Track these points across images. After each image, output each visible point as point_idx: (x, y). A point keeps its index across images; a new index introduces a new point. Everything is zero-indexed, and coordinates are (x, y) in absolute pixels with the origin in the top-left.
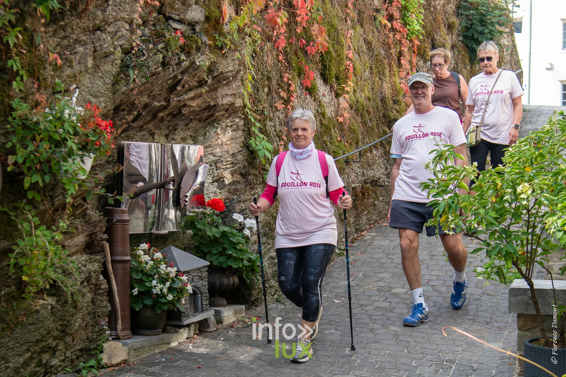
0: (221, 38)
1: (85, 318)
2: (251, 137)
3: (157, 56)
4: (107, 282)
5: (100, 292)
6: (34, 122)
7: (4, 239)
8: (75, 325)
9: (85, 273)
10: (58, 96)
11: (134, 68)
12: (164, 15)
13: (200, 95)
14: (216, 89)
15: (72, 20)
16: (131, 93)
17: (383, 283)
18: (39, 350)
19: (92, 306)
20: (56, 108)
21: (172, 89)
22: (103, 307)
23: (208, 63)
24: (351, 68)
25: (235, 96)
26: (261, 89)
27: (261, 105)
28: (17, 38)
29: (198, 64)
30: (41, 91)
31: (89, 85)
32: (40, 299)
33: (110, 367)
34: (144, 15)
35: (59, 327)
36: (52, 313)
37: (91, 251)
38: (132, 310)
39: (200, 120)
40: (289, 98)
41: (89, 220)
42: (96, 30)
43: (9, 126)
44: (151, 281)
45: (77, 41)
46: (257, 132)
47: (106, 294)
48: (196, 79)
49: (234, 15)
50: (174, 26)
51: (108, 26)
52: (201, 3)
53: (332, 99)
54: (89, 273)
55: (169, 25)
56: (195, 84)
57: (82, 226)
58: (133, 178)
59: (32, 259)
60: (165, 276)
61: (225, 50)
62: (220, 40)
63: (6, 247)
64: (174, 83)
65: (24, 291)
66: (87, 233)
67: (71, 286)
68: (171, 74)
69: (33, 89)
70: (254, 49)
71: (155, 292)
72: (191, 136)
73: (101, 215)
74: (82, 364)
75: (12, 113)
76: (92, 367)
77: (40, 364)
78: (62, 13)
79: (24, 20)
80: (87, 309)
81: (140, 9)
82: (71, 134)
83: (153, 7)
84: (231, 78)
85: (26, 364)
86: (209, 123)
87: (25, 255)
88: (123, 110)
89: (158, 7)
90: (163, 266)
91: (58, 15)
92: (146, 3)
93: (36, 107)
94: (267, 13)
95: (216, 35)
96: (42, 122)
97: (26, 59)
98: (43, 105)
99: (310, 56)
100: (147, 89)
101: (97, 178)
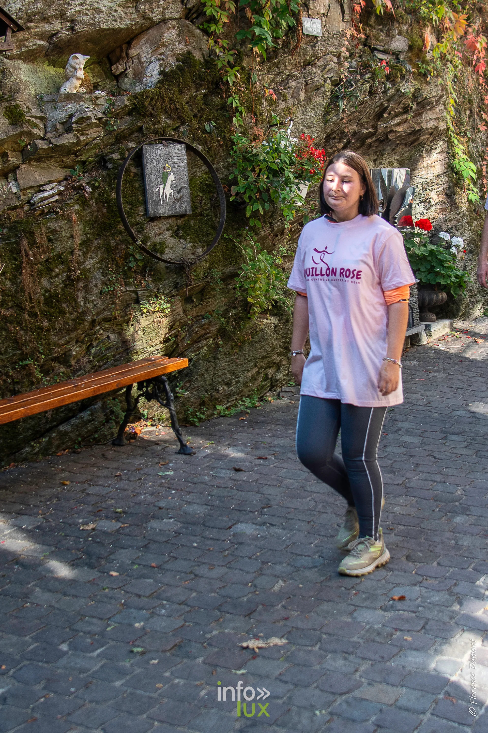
0: (424, 65)
2: (455, 158)
3: (364, 86)
6: (254, 155)
7: (231, 264)
10: (274, 129)
11: (343, 98)
12: (370, 47)
13: (406, 121)
14: (420, 114)
15: (285, 57)
16: (341, 122)
18: (265, 365)
20: (273, 140)
21: (379, 116)
23: (412, 90)
25: (438, 120)
26: (463, 112)
27: (464, 127)
28: (236, 77)
29: (403, 91)
30: (260, 126)
31: (302, 117)
32: (264, 318)
34: (351, 48)
35: (282, 344)
36: (275, 331)
39: (406, 145)
42: (306, 65)
43: (231, 160)
45: (290, 77)
46: (460, 152)
48: (401, 105)
49: (435, 42)
50: (379, 57)
51: (318, 60)
52: (404, 34)
55: (374, 56)
56: (400, 110)
59: (256, 282)
61: (429, 77)
62: (423, 68)
63: (232, 271)
64: (381, 110)
65: (249, 311)
67: (292, 306)
68: (378, 102)
69: (251, 124)
70: (455, 74)
72: (397, 160)
75: (234, 147)
77: (266, 378)
78: (276, 51)
79: (242, 60)
81: (347, 43)
82: (287, 164)
83: (359, 40)
84: (435, 103)
85: (254, 378)
86: (414, 147)
87: (248, 278)
88: (334, 138)
89: (363, 40)
91: (272, 53)
92: (352, 36)
93: (255, 140)
94: (467, 39)
95: (419, 63)
96: (261, 154)
97: (244, 96)
98: (261, 138)
100: (356, 118)
101: (312, 204)
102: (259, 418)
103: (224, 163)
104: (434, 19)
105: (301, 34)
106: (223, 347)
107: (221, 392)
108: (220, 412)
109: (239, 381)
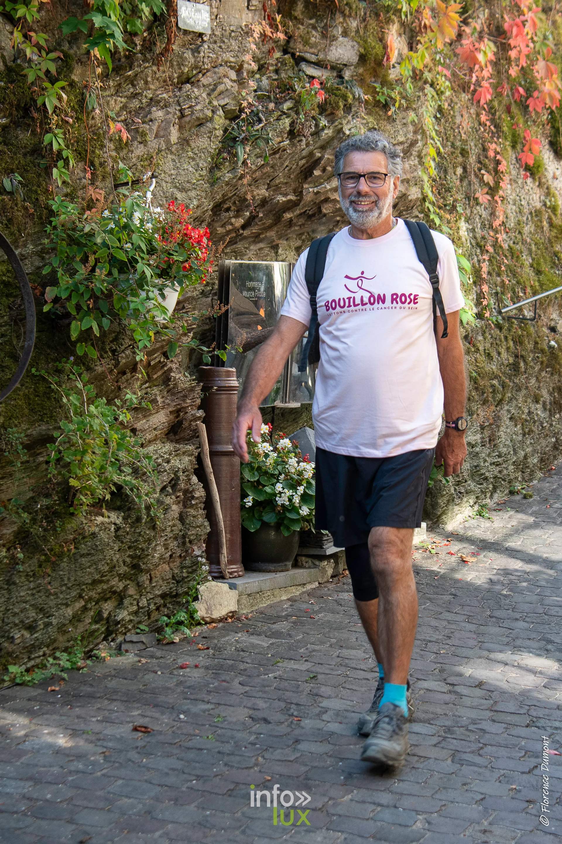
0: (385, 89)
1: (169, 544)
3: (280, 122)
4: (203, 487)
5: (193, 502)
6: (86, 234)
7: (42, 420)
8: (153, 557)
9: (169, 473)
10: (123, 190)
11: (244, 141)
12: (293, 55)
15: (146, 68)
16: (240, 182)
18: (97, 596)
19: (180, 526)
20: (121, 210)
21: (306, 174)
22: (198, 527)
25: (408, 182)
26: (450, 171)
27: (451, 196)
28: (60, 99)
29: (347, 132)
30: (98, 183)
31: (172, 172)
32: (96, 515)
33: (210, 623)
34: (260, 57)
35: (128, 560)
36: (117, 537)
37: (177, 437)
38: (245, 531)
40: (497, 183)
41: (174, 388)
42: (182, 83)
43: (46, 241)
44: (274, 485)
45: (154, 102)
47: (202, 506)
49: (405, 50)
50: (308, 73)
51: (203, 75)
52: (353, 34)
54: (175, 473)
55: (300, 70)
57: (163, 397)
58: (245, 319)
59: (84, 452)
60: (295, 477)
61: (393, 109)
62: (383, 93)
63: (44, 433)
64: (309, 164)
65: (72, 502)
66: (170, 409)
67: (147, 495)
68: (304, 149)
69: (84, 180)
70: (440, 106)
71: (279, 503)
73: (194, 380)
74: (166, 618)
75: (52, 219)
76: (180, 623)
77: (98, 618)
78: (130, 57)
79: (70, 70)
80: (172, 531)
81: (253, 47)
82: (143, 252)
83: (275, 42)
85: (76, 619)
87: (72, 446)
88: (228, 210)
89: (282, 43)
90: (293, 461)
91: (123, 60)
92: (263, 35)
93: (89, 208)
94: (461, 45)
95: (376, 85)
96: (99, 233)
97: (73, 133)
98: (100, 205)
99: (533, 114)
100: (266, 175)
101: (186, 321)
102: (82, 688)
103: (36, 246)
104: (404, 9)
105: (174, 28)
106: (23, 563)
107: (18, 641)
108: (15, 677)
109: (50, 624)
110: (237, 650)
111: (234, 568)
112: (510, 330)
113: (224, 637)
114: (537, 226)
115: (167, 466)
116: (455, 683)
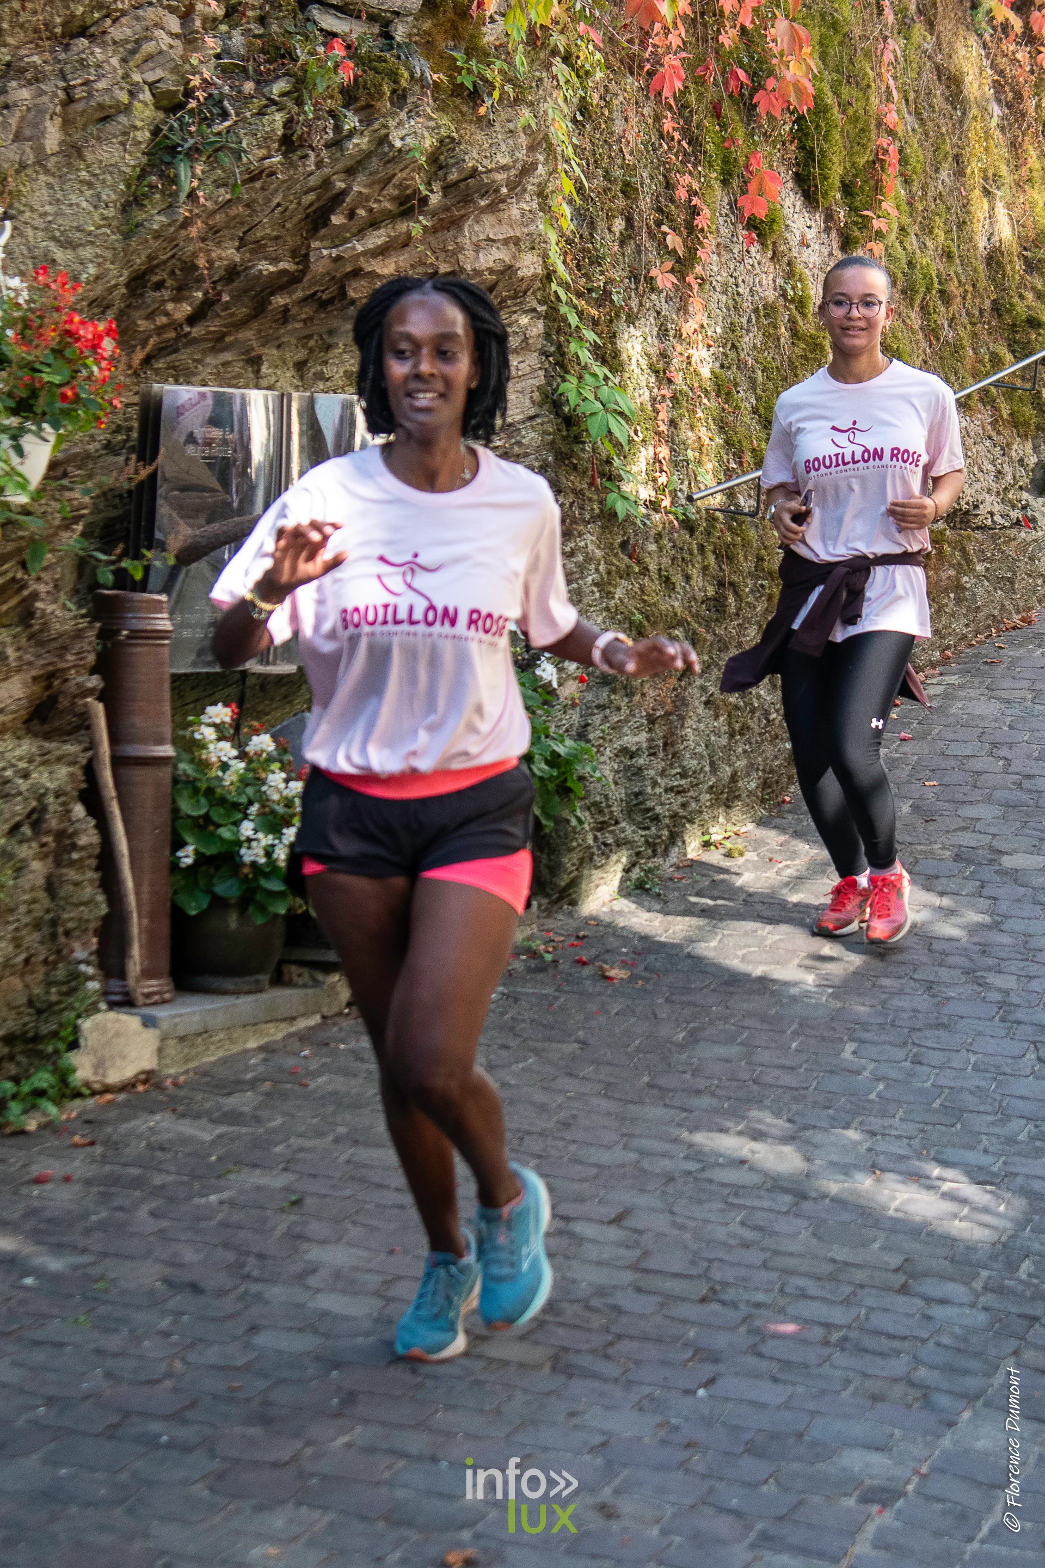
0: (473, 63)
1: (22, 938)
2: (567, 372)
3: (266, 120)
4: (96, 827)
5: (75, 856)
9: (26, 799)
11: (193, 154)
13: (406, 242)
14: (456, 223)
16: (183, 233)
17: (974, 835)
19: (46, 902)
21: (316, 221)
22: (83, 903)
23: (429, 142)
24: (893, 158)
25: (517, 244)
26: (601, 225)
27: (602, 273)
29: (398, 144)
31: (47, 208)
33: (100, 1093)
37: (47, 728)
38: (177, 914)
40: (692, 251)
41: (41, 631)
42: (73, 36)
44: (236, 824)
45: (13, 70)
46: (585, 356)
47: (93, 862)
48: (391, 191)
50: (324, 25)
51: (114, 21)
53: (831, 254)
54: (40, 798)
55: (307, 20)
56: (388, 205)
57: (18, 649)
58: (188, 499)
60: (280, 809)
61: (488, 102)
62: (470, 71)
64: (322, 202)
66: (34, 673)
68: (311, 174)
70: (582, 99)
71: (246, 860)
73: (83, 616)
74: (11, 1084)
76: (41, 1092)
80: (29, 912)
84: (504, 190)
88: (159, 286)
90: (276, 778)
95: (455, 54)
99: (764, 122)
100: (237, 221)
101: (70, 500)
110: (150, 1146)
111: (152, 985)
112: (709, 534)
113: (128, 1120)
114: (767, 335)
115: (23, 785)
116: (571, 1213)
